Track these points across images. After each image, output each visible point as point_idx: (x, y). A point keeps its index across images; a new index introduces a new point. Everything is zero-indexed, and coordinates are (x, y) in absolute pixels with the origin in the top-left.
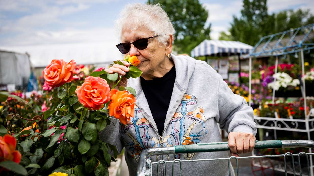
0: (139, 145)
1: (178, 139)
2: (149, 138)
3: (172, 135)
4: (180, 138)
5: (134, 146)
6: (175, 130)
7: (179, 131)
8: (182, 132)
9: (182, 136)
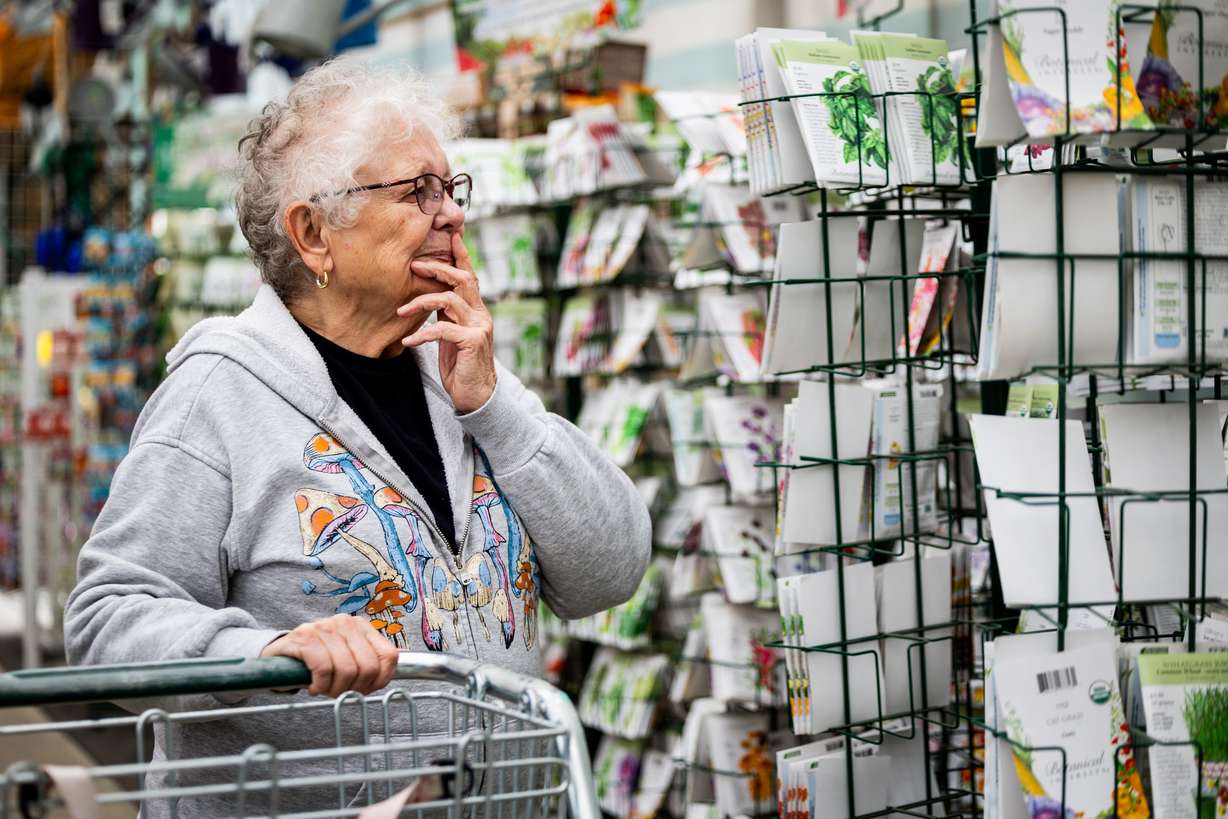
0: (398, 581)
1: (504, 569)
2: (427, 559)
3: (487, 551)
4: (510, 565)
5: (372, 587)
6: (494, 537)
7: (507, 539)
8: (514, 545)
9: (515, 558)
